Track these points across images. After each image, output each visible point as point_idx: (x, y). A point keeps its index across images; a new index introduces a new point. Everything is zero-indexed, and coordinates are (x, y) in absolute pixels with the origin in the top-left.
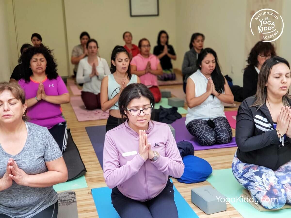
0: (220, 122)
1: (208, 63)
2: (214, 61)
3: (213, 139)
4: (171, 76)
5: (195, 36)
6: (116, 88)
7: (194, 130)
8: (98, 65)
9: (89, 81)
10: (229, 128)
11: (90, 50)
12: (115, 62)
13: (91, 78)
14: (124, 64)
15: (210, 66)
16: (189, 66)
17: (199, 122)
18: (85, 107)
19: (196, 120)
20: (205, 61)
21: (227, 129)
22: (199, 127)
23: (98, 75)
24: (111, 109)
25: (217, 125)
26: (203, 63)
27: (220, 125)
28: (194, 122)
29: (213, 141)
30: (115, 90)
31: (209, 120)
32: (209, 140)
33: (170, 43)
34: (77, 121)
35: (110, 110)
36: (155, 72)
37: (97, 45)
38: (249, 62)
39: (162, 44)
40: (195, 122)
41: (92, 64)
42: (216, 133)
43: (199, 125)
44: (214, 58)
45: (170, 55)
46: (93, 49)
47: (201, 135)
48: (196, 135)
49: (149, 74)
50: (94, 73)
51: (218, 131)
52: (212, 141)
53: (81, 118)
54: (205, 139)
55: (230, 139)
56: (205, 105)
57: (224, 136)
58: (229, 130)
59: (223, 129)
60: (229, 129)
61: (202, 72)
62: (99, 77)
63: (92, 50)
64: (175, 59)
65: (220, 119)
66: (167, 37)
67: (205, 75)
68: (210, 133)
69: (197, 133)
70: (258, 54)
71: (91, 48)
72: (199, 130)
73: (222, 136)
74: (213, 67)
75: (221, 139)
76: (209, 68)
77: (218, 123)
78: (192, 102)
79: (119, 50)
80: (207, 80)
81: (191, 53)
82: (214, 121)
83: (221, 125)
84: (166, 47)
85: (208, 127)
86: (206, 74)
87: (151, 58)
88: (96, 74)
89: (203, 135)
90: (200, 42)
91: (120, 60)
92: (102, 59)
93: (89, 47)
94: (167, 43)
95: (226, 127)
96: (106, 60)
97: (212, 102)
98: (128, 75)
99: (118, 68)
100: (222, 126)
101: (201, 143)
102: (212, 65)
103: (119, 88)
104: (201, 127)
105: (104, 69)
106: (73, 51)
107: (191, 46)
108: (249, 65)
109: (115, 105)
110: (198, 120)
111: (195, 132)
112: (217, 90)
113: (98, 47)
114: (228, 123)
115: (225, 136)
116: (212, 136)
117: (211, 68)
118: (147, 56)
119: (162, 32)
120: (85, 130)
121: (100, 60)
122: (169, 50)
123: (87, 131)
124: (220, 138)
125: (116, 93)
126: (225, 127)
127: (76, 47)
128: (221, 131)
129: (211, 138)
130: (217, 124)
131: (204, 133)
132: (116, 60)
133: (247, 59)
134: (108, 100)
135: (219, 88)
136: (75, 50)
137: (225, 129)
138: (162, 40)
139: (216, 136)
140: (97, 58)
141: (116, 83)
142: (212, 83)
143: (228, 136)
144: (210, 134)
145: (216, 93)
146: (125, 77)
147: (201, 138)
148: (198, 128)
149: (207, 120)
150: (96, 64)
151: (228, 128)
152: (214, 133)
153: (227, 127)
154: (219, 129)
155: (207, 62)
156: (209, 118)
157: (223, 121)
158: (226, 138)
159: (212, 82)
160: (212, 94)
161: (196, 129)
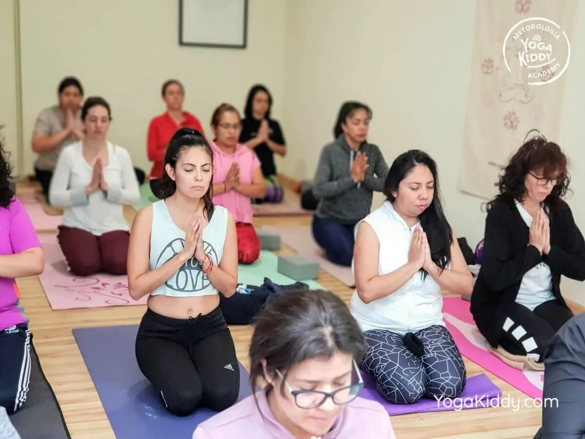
0: (436, 340)
1: (417, 189)
2: (431, 185)
3: (421, 387)
4: (272, 193)
5: (348, 110)
6: (173, 239)
7: (371, 358)
8: (107, 164)
9: (83, 202)
10: (459, 358)
11: (92, 125)
12: (175, 171)
13: (88, 196)
14: (199, 178)
15: (421, 198)
16: (331, 179)
17: (381, 339)
18: (69, 269)
19: (373, 332)
20: (410, 183)
21: (455, 362)
22: (384, 353)
23: (105, 188)
24: (154, 294)
25: (428, 348)
26: (404, 186)
27: (435, 349)
28: (368, 336)
29: (421, 393)
30: (170, 245)
31: (407, 334)
32: (412, 391)
33: (275, 115)
34: (50, 310)
35: (151, 297)
36: (248, 189)
37: (109, 113)
38: (501, 189)
39: (257, 116)
40: (372, 337)
41: (94, 162)
42: (428, 371)
43: (384, 346)
44: (431, 178)
45: (272, 145)
46: (99, 123)
47: (389, 374)
48: (377, 374)
49: (232, 193)
50: (98, 183)
51: (431, 366)
52: (419, 393)
53: (59, 300)
54: (399, 386)
55: (461, 388)
56: (402, 296)
57: (447, 379)
58: (460, 365)
59: (446, 361)
60: (459, 361)
61: (396, 209)
62: (109, 193)
63: (96, 127)
64: (283, 154)
65: (435, 333)
66: (270, 101)
67: (404, 217)
68: (412, 370)
69: (379, 369)
70: (528, 172)
71: (95, 120)
72: (383, 361)
73: (443, 381)
74: (427, 199)
75: (439, 389)
76: (418, 202)
77: (430, 343)
78: (371, 288)
79: (188, 139)
80: (410, 230)
81: (338, 149)
82: (419, 337)
83: (439, 348)
84: (265, 125)
85: (407, 355)
86: (406, 216)
87: (239, 155)
88: (103, 185)
89: (395, 375)
90: (362, 125)
91: (189, 168)
92: (119, 149)
93: (87, 117)
94: (267, 115)
95: (451, 355)
96: (129, 151)
97: (420, 287)
98: (206, 207)
99: (180, 186)
100: (442, 353)
101: (388, 396)
102: (425, 196)
103: (181, 239)
104: (388, 353)
105: (122, 174)
106: (39, 121)
107: (338, 131)
108: (500, 194)
109: (166, 283)
110: (379, 333)
111: (373, 366)
112: (434, 260)
113: (110, 119)
114: (454, 343)
115: (452, 380)
116: (418, 378)
117: (424, 203)
118: (230, 150)
119: (257, 89)
120: (73, 338)
121: (114, 149)
122: (271, 131)
123: (77, 341)
124: (438, 385)
125: (173, 253)
126: (449, 354)
127: (46, 111)
128: (442, 367)
129: (414, 384)
130: (428, 345)
131: (399, 370)
132: (178, 165)
133: (497, 180)
134: (149, 269)
135: (440, 255)
136: (44, 118)
137: (449, 361)
138: (259, 107)
139: (428, 378)
140: (105, 146)
141: (174, 225)
142: (423, 241)
143: (459, 381)
144: (414, 374)
145: (432, 266)
146: (197, 210)
147: (388, 383)
148: (381, 354)
149: (403, 333)
150: (103, 162)
151: (457, 358)
152: (422, 370)
153: (455, 356)
154: (434, 359)
155: (415, 186)
156: (408, 330)
157: (444, 338)
158: (453, 387)
159: (425, 240)
160: (422, 269)
161: (375, 356)
